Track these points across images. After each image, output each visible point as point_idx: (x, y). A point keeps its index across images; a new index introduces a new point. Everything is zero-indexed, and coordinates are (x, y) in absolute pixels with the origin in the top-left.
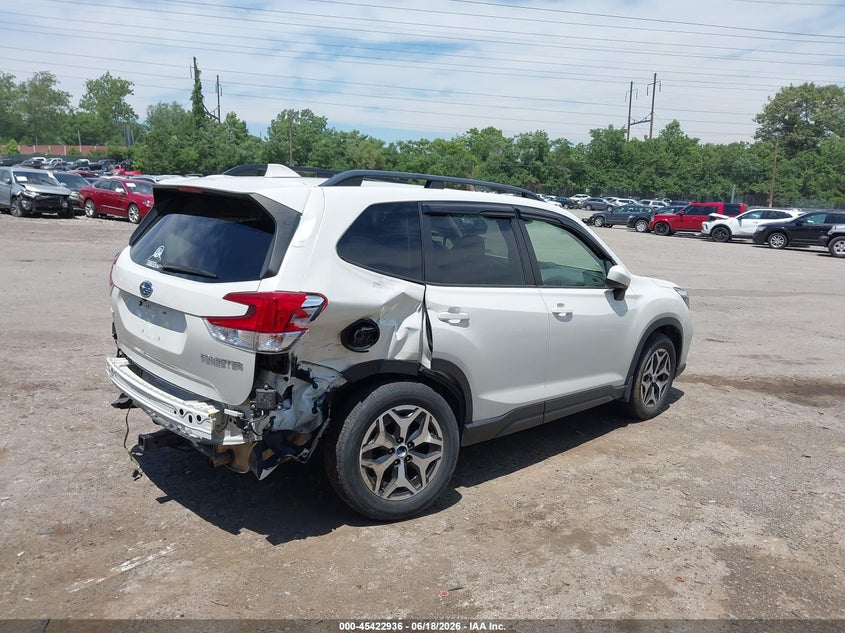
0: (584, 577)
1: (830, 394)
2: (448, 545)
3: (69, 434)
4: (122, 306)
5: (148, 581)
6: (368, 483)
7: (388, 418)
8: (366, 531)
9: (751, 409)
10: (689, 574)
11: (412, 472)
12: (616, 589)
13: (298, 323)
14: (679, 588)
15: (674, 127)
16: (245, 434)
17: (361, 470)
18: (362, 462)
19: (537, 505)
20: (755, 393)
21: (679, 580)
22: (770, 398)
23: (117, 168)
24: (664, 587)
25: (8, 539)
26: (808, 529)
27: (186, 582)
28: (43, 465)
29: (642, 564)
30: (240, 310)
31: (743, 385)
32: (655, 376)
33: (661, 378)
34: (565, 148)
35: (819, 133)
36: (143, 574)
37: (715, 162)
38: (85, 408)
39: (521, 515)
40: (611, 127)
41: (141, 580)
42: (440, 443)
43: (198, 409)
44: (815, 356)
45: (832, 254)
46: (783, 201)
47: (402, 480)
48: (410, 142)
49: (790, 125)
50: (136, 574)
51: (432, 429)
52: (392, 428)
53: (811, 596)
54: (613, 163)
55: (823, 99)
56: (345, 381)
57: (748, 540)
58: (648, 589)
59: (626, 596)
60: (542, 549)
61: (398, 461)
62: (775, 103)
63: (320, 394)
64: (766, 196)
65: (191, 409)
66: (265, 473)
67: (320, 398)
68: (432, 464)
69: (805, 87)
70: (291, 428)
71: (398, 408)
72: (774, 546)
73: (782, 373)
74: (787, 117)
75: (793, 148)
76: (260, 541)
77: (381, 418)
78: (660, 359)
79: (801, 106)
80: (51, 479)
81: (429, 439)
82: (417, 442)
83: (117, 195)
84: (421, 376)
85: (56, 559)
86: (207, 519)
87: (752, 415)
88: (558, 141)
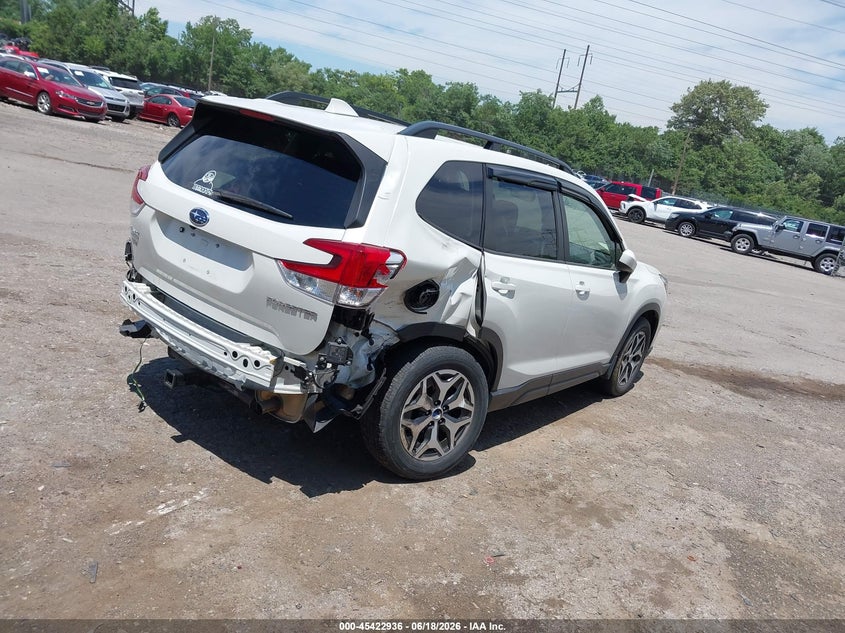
0: (609, 551)
1: (763, 387)
2: (478, 509)
3: (50, 354)
4: (155, 230)
5: (190, 526)
6: (405, 442)
7: (431, 381)
8: (398, 489)
9: (704, 396)
10: (697, 554)
11: (443, 434)
12: (639, 564)
13: (380, 280)
14: (693, 567)
15: (597, 101)
16: (304, 386)
17: (401, 429)
18: (402, 421)
19: (545, 475)
20: (701, 380)
21: (691, 559)
22: (716, 386)
23: (10, 45)
24: (681, 566)
25: (21, 470)
26: (781, 515)
27: (231, 531)
28: (34, 387)
29: (656, 542)
30: (324, 258)
31: (690, 370)
32: (631, 356)
33: (634, 359)
34: (492, 106)
35: (726, 131)
36: (183, 518)
37: (631, 141)
38: (61, 326)
39: (534, 484)
40: (539, 91)
41: (184, 526)
42: (471, 409)
43: (256, 354)
44: (744, 349)
45: (733, 250)
46: (684, 190)
47: (433, 442)
48: (338, 71)
49: (701, 119)
50: (177, 520)
51: (467, 396)
52: (433, 390)
53: (801, 580)
54: (536, 128)
55: (736, 98)
56: (398, 340)
57: (736, 524)
58: (667, 566)
59: (651, 572)
60: (565, 520)
61: (433, 423)
62: (693, 95)
63: (374, 351)
64: (671, 183)
65: (247, 353)
66: (319, 427)
67: (374, 354)
68: (462, 428)
69: (722, 84)
70: (344, 382)
71: (442, 372)
72: (758, 532)
73: (720, 362)
74: (700, 111)
75: (701, 140)
76: (294, 492)
77: (425, 380)
78: (639, 341)
79: (715, 102)
80: (48, 404)
81: (463, 404)
82: (452, 406)
83: (26, 79)
84: (465, 343)
85: (83, 496)
86: (233, 464)
87: (706, 402)
88: (487, 97)
